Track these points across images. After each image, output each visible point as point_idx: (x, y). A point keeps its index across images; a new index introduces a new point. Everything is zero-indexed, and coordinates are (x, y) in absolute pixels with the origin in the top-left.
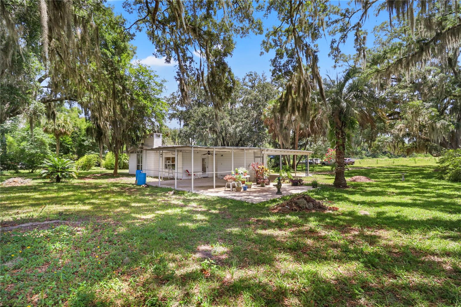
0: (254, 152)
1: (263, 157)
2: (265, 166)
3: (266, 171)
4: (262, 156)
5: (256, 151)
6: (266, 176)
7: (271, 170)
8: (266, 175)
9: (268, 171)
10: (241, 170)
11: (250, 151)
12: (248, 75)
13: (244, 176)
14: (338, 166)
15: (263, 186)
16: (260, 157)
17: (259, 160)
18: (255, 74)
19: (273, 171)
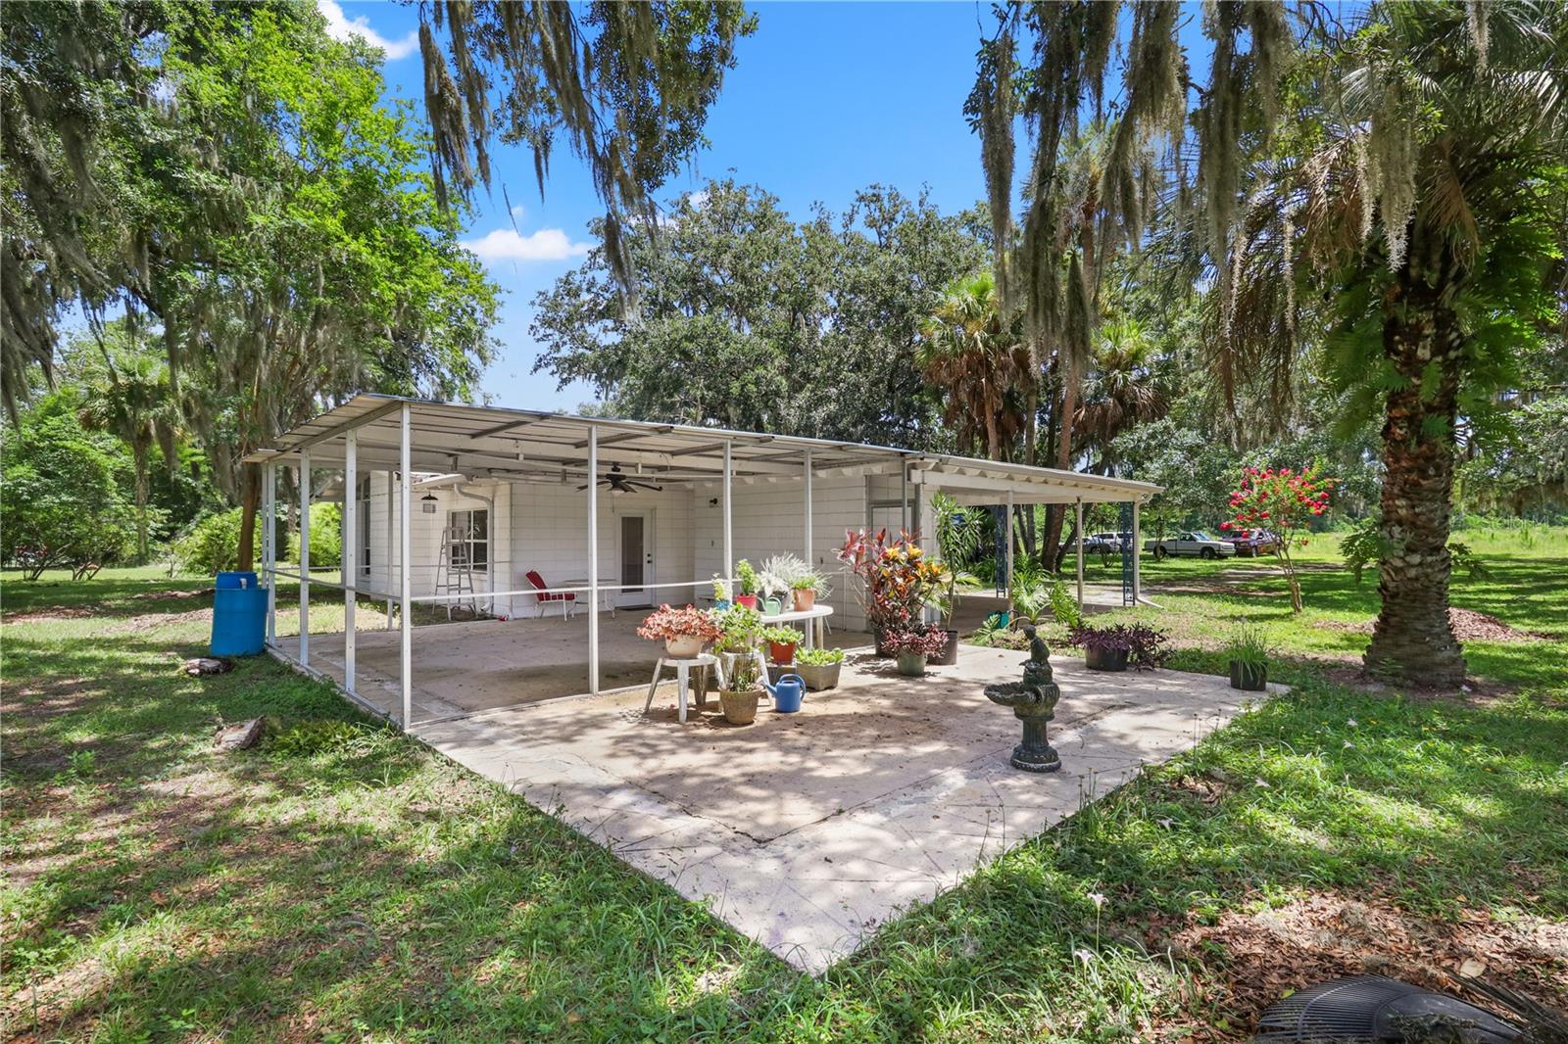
0: (870, 481)
1: (915, 504)
2: (929, 554)
3: (933, 579)
4: (910, 495)
5: (877, 469)
6: (932, 606)
7: (962, 576)
8: (936, 605)
9: (947, 577)
10: (778, 574)
11: (847, 471)
12: (862, 199)
13: (798, 609)
14: (1410, 550)
15: (911, 673)
16: (898, 504)
17: (894, 519)
18: (894, 197)
19: (974, 580)
